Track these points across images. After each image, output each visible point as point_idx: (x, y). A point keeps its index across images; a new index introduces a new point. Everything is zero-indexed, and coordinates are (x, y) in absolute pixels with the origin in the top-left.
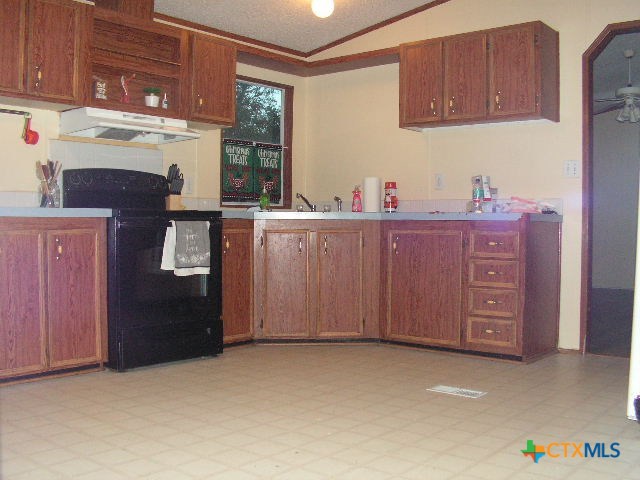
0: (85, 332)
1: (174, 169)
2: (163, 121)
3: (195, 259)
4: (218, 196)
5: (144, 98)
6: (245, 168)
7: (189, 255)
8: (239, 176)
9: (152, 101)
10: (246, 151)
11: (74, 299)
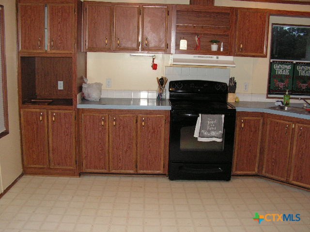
0: (156, 160)
1: (232, 80)
2: (217, 58)
3: (213, 133)
4: (266, 92)
5: (210, 46)
6: (286, 76)
7: (209, 131)
8: (282, 81)
9: (214, 47)
10: (289, 67)
11: (150, 145)
